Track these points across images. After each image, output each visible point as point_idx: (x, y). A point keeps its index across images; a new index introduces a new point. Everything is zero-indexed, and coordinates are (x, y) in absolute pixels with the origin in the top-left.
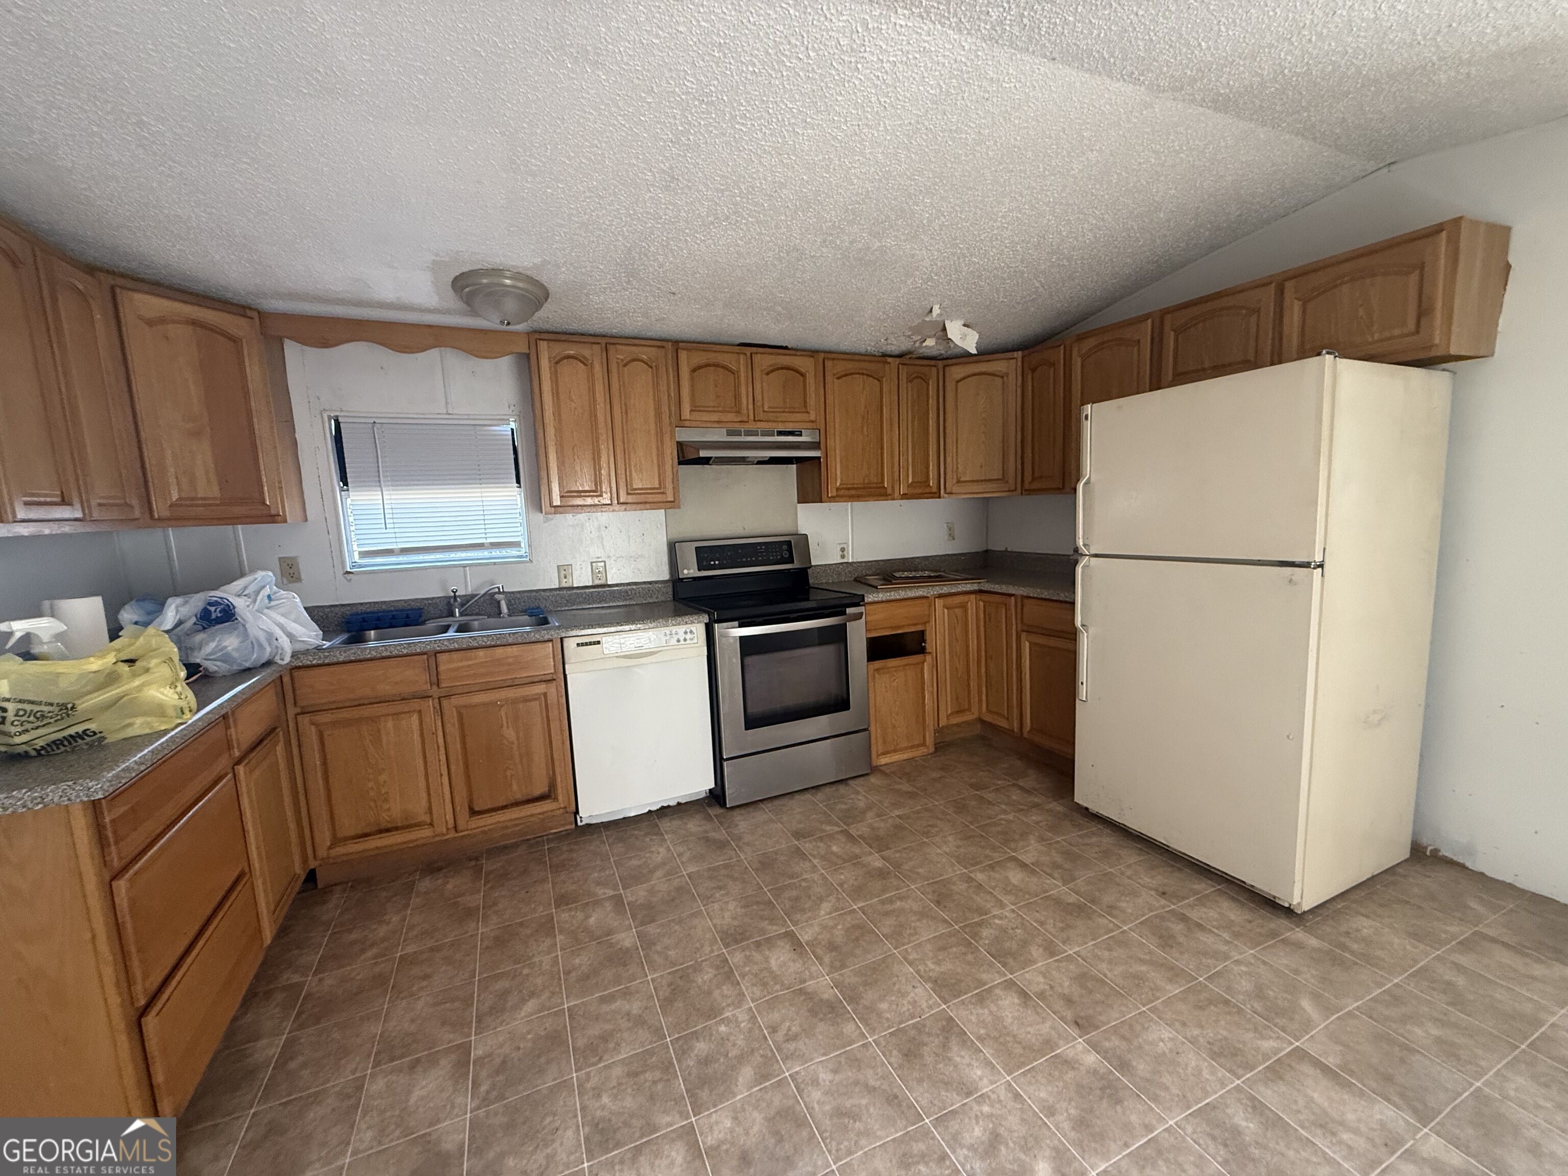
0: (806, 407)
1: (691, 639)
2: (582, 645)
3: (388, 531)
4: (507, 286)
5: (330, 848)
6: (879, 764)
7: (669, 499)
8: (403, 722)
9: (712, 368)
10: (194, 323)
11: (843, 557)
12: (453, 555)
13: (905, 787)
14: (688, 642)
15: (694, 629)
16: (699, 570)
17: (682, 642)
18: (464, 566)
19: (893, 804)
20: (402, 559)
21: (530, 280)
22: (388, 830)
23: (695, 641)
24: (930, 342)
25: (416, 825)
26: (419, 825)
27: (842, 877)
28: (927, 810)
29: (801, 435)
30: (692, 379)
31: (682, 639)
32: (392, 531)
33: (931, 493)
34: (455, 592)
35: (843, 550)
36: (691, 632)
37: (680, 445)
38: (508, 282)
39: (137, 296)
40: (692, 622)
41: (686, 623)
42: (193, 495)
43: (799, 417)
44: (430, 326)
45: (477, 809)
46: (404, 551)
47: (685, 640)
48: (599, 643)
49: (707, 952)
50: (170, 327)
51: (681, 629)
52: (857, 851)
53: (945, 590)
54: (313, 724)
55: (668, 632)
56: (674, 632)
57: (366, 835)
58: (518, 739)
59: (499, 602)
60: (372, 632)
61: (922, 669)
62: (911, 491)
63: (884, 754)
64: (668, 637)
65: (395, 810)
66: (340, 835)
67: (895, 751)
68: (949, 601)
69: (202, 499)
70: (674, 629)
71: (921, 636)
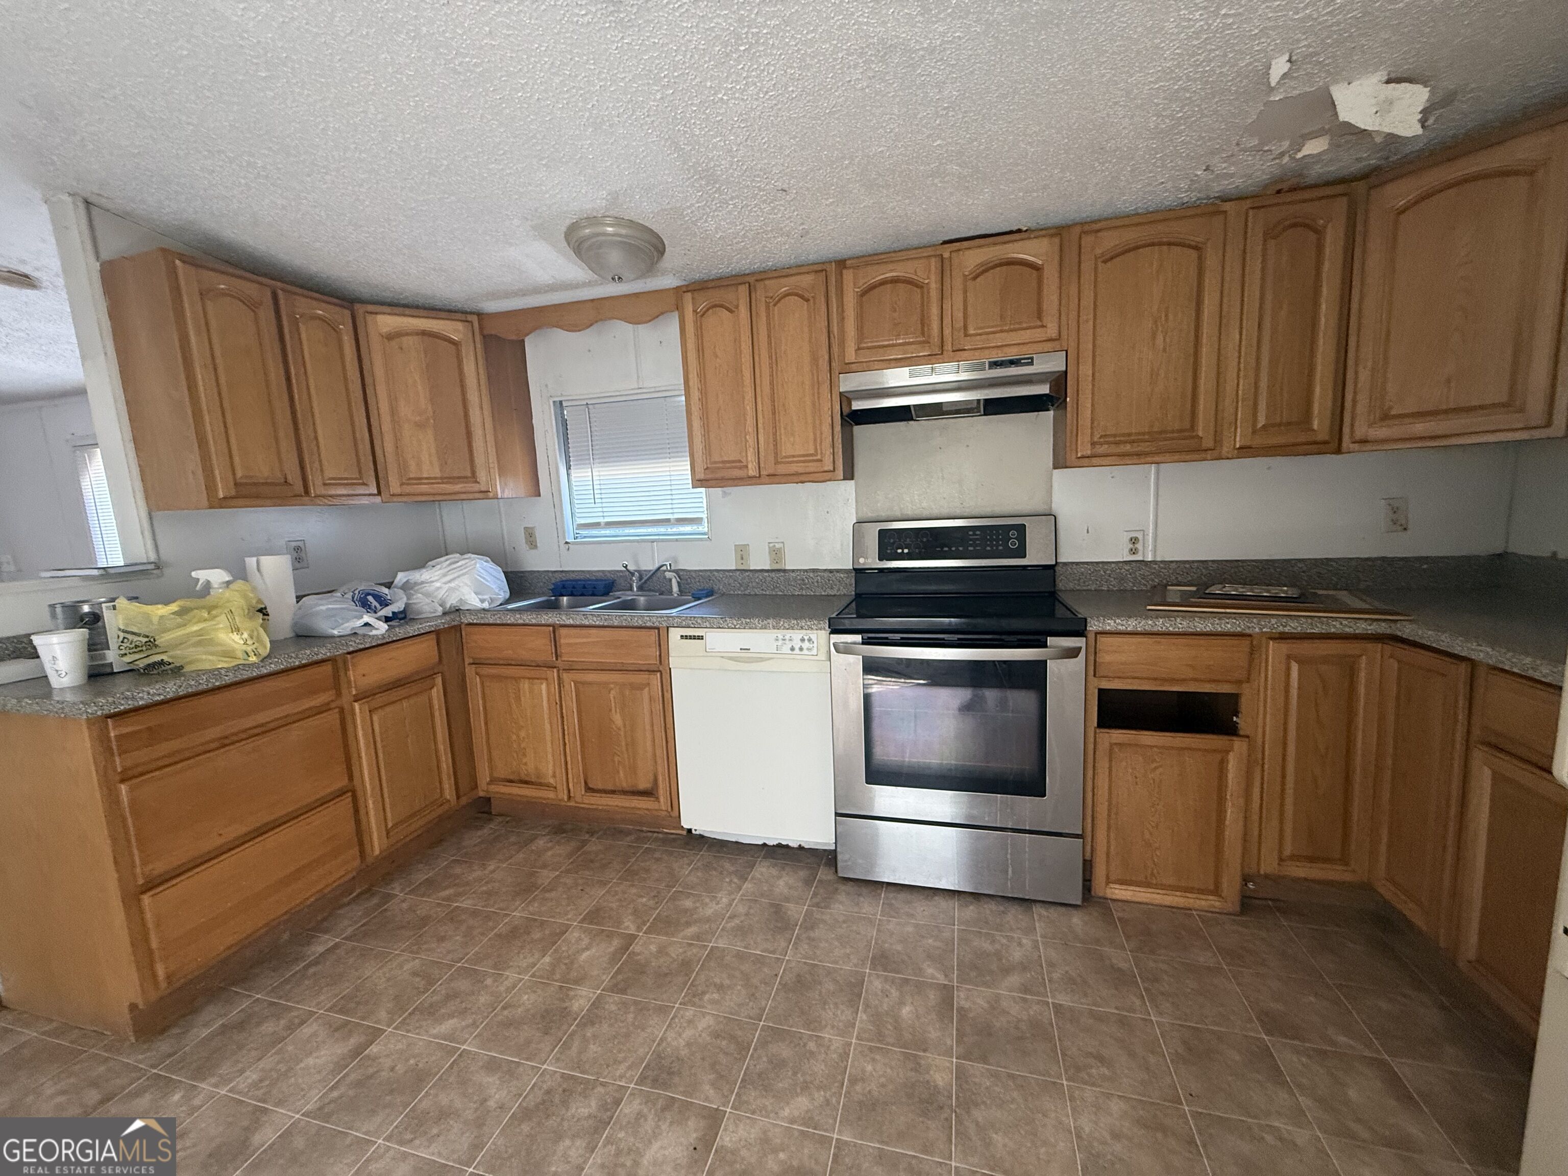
0: (1040, 317)
1: (808, 649)
2: (686, 637)
3: (597, 505)
4: (609, 235)
5: (488, 784)
6: (1109, 895)
7: (826, 469)
8: (535, 687)
9: (889, 286)
10: (424, 333)
11: (1134, 552)
12: (628, 531)
13: (1122, 958)
14: (805, 652)
15: (814, 637)
16: (880, 559)
17: (797, 651)
18: (653, 541)
19: (1071, 980)
20: (607, 532)
21: (632, 224)
22: (526, 782)
23: (814, 652)
24: (1314, 147)
25: (541, 784)
26: (548, 785)
27: (869, 1068)
28: (1123, 1022)
29: (1031, 363)
30: (860, 305)
31: (797, 647)
32: (600, 505)
33: (1315, 443)
34: (626, 567)
35: (1134, 541)
36: (810, 640)
37: (846, 398)
38: (610, 229)
39: (380, 318)
40: (810, 628)
41: (802, 628)
42: (419, 475)
43: (1026, 336)
44: (593, 300)
45: (591, 786)
46: (609, 524)
47: (801, 649)
48: (700, 638)
49: (618, 1073)
50: (404, 339)
51: (796, 635)
52: (933, 1034)
53: (1293, 627)
54: (477, 674)
55: (780, 637)
56: (787, 637)
57: (511, 781)
58: (625, 726)
59: (670, 580)
60: (565, 598)
61: (1223, 763)
62: (1258, 441)
63: (1122, 882)
64: (780, 643)
65: (529, 767)
66: (495, 775)
67: (1148, 885)
68: (1306, 648)
69: (427, 478)
70: (789, 634)
71: (1232, 703)
